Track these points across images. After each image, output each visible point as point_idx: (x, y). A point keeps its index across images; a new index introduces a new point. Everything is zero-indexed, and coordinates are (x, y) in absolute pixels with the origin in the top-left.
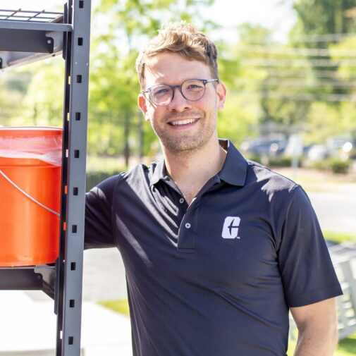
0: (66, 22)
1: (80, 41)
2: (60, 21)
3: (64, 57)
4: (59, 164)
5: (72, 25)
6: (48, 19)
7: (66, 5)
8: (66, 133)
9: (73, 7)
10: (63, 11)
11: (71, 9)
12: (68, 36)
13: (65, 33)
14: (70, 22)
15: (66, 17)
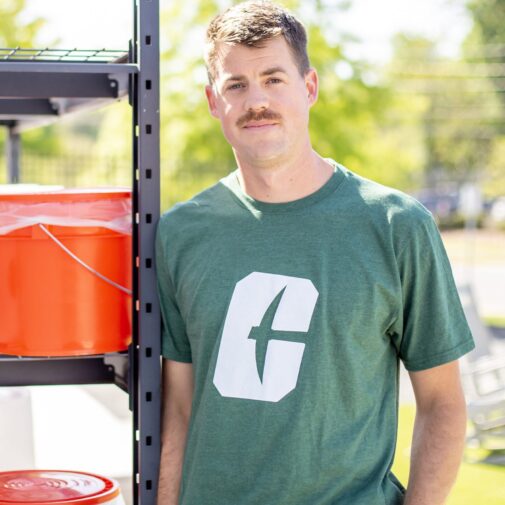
0: (131, 62)
1: (149, 85)
2: (123, 60)
3: (130, 103)
4: (129, 232)
5: (138, 65)
6: (110, 58)
7: (130, 42)
8: (136, 195)
9: (138, 43)
10: (127, 49)
11: (136, 46)
12: (134, 79)
13: (130, 75)
14: (136, 62)
15: (131, 56)
